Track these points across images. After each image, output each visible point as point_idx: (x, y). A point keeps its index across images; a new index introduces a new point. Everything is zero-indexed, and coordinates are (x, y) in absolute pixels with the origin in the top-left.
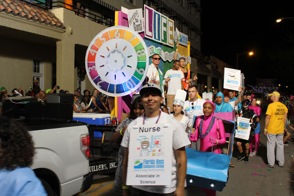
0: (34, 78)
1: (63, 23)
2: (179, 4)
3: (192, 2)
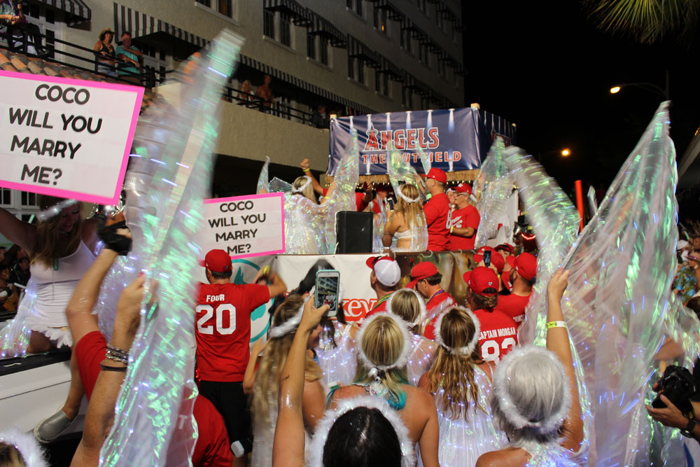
2: (420, 61)
3: (447, 57)
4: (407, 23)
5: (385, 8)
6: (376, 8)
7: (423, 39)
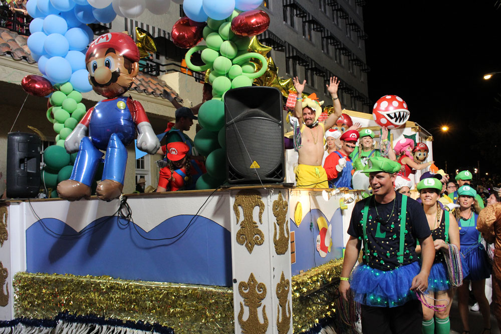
0: (136, 177)
1: (179, 94)
2: (336, 62)
3: (355, 58)
4: (326, 34)
5: (310, 22)
6: (304, 22)
7: (338, 45)
